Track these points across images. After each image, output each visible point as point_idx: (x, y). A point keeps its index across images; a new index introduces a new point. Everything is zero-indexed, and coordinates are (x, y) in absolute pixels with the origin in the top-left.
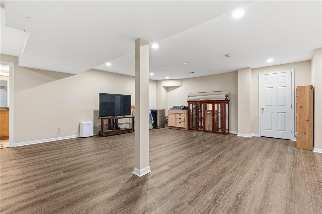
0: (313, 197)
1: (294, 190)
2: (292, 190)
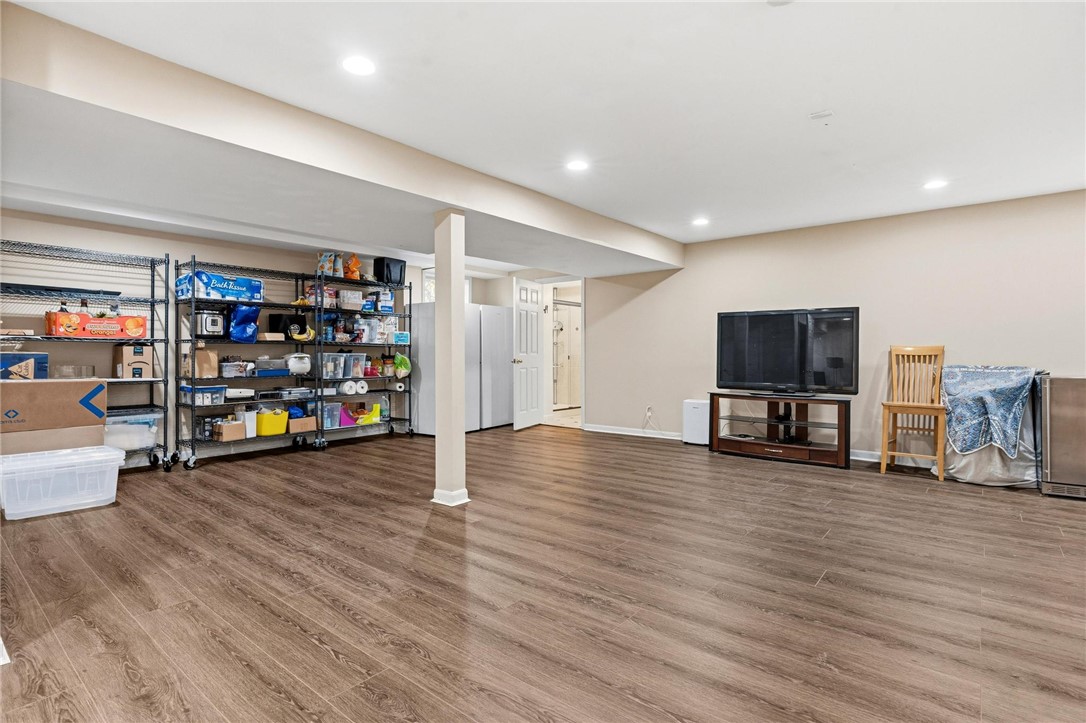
0: (178, 683)
1: (240, 666)
2: (245, 663)
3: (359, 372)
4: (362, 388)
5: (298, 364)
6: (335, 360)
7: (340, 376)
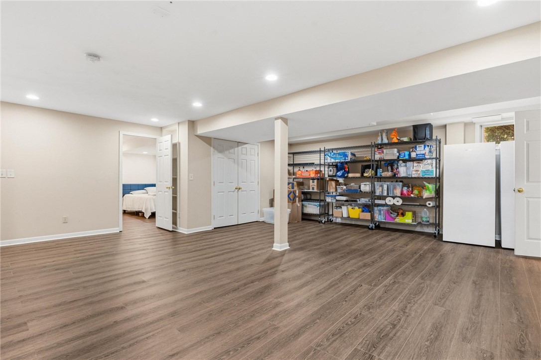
3: (398, 192)
4: (399, 202)
5: (366, 187)
6: (382, 186)
7: (385, 194)
